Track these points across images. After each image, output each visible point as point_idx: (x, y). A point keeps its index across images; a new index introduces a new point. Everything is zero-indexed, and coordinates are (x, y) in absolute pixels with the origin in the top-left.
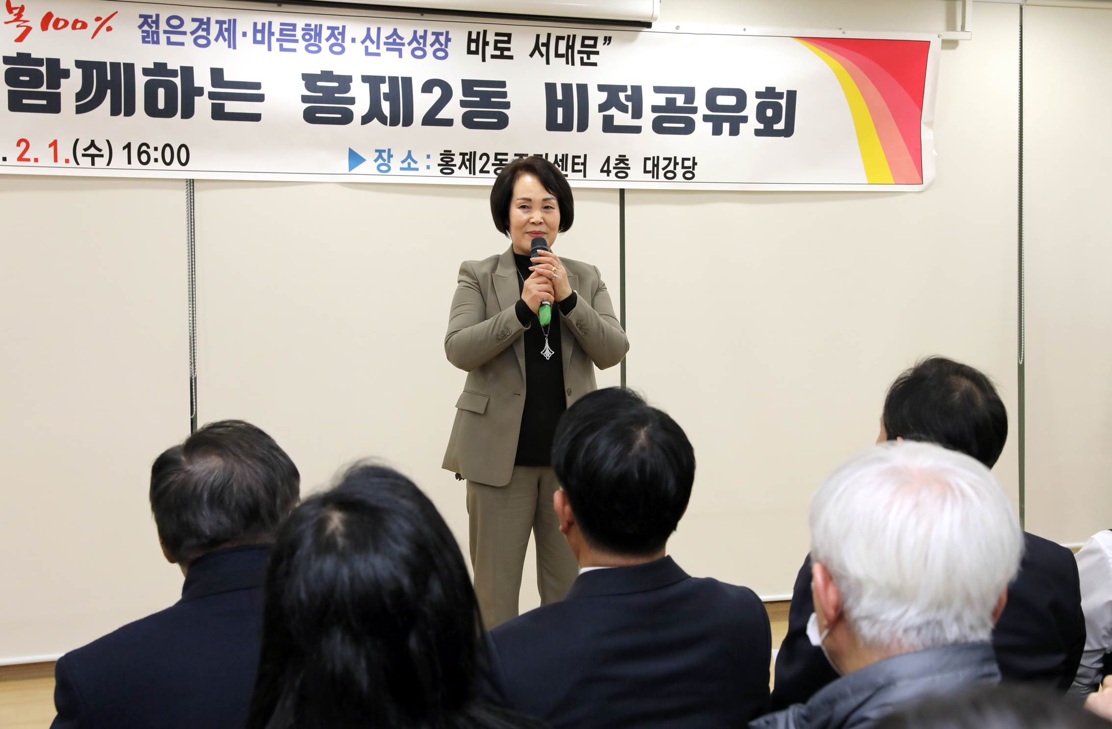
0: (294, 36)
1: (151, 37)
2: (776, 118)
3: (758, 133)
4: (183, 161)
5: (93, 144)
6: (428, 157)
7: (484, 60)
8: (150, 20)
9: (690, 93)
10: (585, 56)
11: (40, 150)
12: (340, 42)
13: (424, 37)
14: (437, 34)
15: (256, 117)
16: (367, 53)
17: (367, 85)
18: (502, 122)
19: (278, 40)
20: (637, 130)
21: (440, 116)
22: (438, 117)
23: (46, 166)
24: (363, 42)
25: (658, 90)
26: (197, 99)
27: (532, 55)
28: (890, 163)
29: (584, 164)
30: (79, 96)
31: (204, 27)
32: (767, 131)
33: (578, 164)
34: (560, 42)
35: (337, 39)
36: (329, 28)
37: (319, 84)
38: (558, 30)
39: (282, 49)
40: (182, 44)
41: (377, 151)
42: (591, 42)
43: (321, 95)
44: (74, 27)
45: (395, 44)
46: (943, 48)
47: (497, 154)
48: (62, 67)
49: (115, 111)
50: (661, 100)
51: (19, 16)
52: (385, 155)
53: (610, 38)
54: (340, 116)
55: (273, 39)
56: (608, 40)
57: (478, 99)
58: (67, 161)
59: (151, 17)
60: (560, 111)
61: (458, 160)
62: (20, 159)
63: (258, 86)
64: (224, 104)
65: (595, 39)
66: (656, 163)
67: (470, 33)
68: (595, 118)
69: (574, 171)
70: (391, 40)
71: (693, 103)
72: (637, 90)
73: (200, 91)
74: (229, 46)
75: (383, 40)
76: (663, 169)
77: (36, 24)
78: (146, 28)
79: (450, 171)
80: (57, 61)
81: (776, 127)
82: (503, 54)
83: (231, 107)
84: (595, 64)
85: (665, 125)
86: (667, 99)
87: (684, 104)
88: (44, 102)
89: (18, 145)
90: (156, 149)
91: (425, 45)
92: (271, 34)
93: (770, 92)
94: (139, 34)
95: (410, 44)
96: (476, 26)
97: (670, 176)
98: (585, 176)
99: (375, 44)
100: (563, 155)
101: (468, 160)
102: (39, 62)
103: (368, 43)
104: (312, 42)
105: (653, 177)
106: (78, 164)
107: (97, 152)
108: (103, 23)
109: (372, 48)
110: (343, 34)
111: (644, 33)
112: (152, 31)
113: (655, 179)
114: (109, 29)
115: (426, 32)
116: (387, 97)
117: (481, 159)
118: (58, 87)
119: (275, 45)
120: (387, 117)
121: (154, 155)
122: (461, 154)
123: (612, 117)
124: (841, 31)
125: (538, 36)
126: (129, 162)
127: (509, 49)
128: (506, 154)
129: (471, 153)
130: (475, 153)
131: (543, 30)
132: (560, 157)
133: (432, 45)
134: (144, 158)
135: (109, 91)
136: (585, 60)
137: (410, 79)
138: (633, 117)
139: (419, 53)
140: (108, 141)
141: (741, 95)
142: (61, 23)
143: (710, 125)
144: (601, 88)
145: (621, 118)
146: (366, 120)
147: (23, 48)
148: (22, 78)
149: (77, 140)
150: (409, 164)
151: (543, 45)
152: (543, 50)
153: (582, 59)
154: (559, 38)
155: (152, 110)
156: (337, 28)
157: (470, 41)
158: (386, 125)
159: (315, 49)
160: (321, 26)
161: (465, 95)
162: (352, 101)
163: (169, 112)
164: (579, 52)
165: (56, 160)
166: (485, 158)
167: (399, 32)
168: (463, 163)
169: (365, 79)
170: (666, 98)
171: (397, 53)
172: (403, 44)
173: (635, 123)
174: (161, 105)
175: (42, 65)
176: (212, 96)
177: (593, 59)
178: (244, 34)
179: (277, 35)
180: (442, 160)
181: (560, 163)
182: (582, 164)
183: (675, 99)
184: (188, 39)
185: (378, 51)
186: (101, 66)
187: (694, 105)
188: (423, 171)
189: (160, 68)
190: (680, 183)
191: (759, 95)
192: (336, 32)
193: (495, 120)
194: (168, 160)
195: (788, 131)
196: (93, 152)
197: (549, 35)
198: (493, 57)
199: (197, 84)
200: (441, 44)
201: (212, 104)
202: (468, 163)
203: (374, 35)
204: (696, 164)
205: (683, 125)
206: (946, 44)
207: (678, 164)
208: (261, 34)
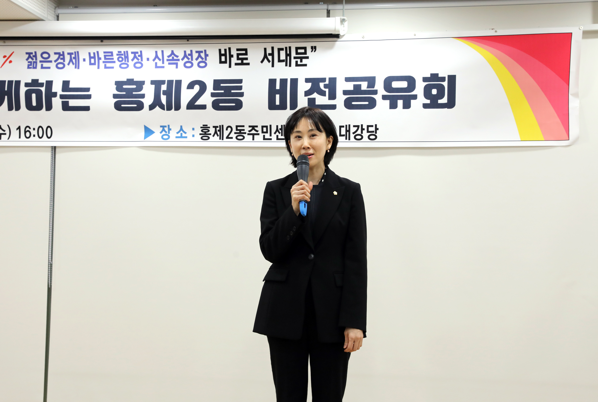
0: (113, 59)
1: (32, 65)
2: (440, 95)
3: (426, 106)
4: (49, 135)
5: (0, 127)
6: (193, 129)
7: (230, 66)
8: (32, 55)
9: (371, 81)
10: (299, 60)
12: (140, 61)
13: (191, 54)
14: (199, 52)
15: (87, 109)
16: (156, 67)
17: (154, 86)
18: (238, 106)
19: (104, 62)
20: (333, 107)
21: (198, 103)
22: (196, 104)
24: (154, 60)
25: (348, 80)
26: (53, 99)
27: (262, 62)
28: (541, 125)
31: (62, 57)
32: (433, 104)
34: (281, 52)
35: (138, 59)
36: (132, 53)
37: (124, 87)
38: (278, 44)
39: (106, 67)
40: (49, 68)
41: (161, 126)
42: (303, 51)
43: (125, 93)
45: (173, 60)
46: (583, 38)
47: (237, 126)
49: (10, 108)
50: (350, 86)
52: (166, 129)
53: (315, 47)
54: (136, 106)
55: (101, 62)
56: (314, 49)
57: (223, 91)
59: (32, 53)
60: (278, 96)
61: (212, 131)
63: (88, 90)
64: (68, 102)
65: (305, 48)
66: (348, 129)
67: (220, 50)
68: (302, 100)
70: (171, 58)
71: (374, 88)
72: (333, 81)
73: (55, 95)
74: (76, 68)
75: (166, 58)
76: (354, 133)
78: (30, 60)
79: (207, 138)
81: (440, 101)
82: (243, 62)
83: (72, 103)
84: (305, 65)
85: (353, 103)
86: (354, 85)
87: (367, 88)
90: (34, 129)
91: (192, 60)
92: (99, 59)
93: (434, 77)
94: (26, 63)
95: (183, 59)
96: (224, 46)
97: (359, 138)
99: (161, 61)
101: (218, 130)
103: (157, 60)
104: (124, 62)
105: (346, 139)
107: (3, 132)
108: (7, 59)
109: (160, 64)
110: (141, 56)
111: (338, 42)
112: (33, 62)
113: (348, 140)
114: (10, 62)
115: (191, 51)
116: (165, 93)
117: (227, 129)
119: (102, 65)
120: (164, 105)
121: (35, 132)
122: (214, 127)
123: (314, 99)
124: (494, 31)
125: (265, 49)
126: (20, 137)
127: (246, 59)
128: (243, 126)
129: (220, 126)
130: (223, 126)
131: (268, 45)
132: (280, 127)
133: (197, 59)
134: (28, 134)
135: (6, 97)
136: (299, 63)
137: (181, 81)
138: (330, 99)
139: (189, 65)
140: (8, 125)
141: (411, 81)
143: (388, 102)
144: (307, 80)
145: (321, 100)
146: (152, 107)
150: (181, 134)
151: (270, 54)
152: (270, 58)
153: (297, 62)
154: (280, 50)
155: (30, 107)
156: (137, 53)
157: (221, 55)
158: (164, 109)
159: (125, 66)
160: (127, 52)
161: (214, 89)
162: (143, 96)
163: (38, 108)
164: (295, 58)
166: (229, 129)
167: (175, 52)
168: (216, 132)
169: (153, 82)
171: (175, 66)
172: (178, 60)
173: (332, 102)
174: (34, 104)
176: (62, 97)
177: (305, 61)
178: (84, 60)
179: (103, 59)
180: (202, 131)
181: (280, 131)
183: (360, 85)
184: (53, 65)
185: (163, 65)
186: (2, 83)
187: (375, 89)
188: (190, 138)
189: (35, 82)
190: (365, 143)
191: (425, 79)
192: (137, 55)
193: (234, 104)
194: (41, 135)
195: (451, 104)
196: (1, 132)
197: (273, 48)
198: (236, 64)
199: (54, 90)
200: (202, 59)
201: (62, 102)
202: (218, 133)
203: (160, 55)
204: (378, 129)
205: (367, 103)
206: (587, 34)
207: (364, 129)
208: (94, 59)
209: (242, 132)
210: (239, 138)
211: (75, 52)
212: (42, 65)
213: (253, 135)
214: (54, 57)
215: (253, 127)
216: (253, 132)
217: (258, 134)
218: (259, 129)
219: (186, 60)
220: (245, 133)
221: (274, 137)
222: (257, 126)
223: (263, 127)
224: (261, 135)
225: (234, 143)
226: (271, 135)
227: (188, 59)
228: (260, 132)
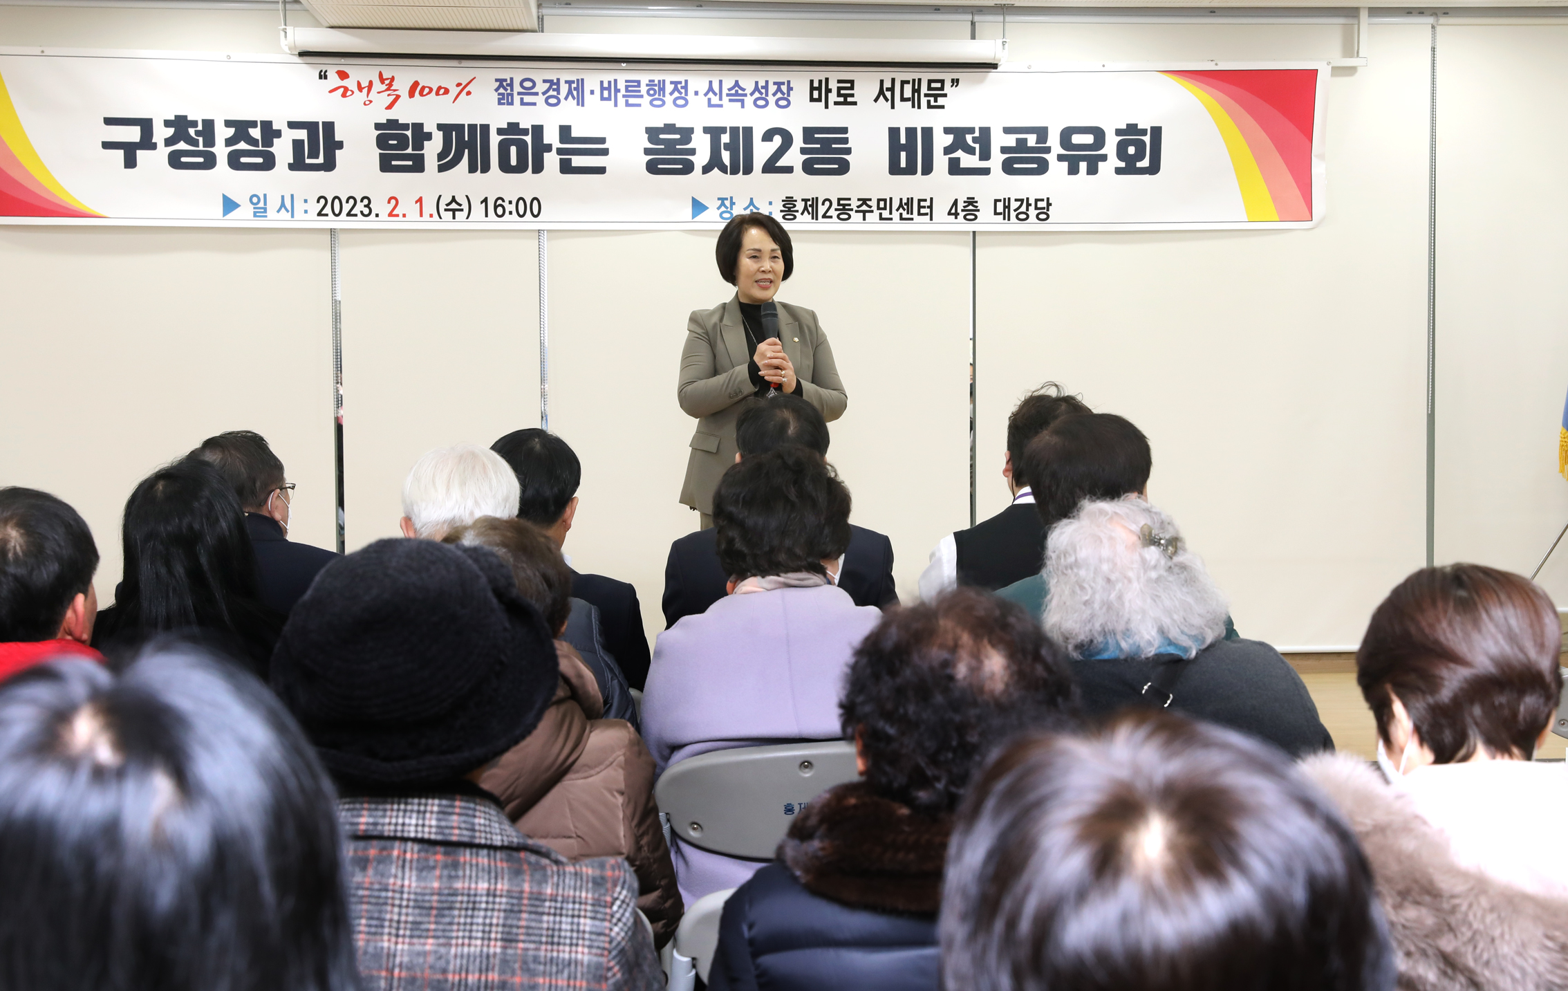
0: (639, 91)
1: (506, 99)
2: (1140, 155)
3: (1119, 171)
4: (536, 213)
5: (454, 199)
6: (770, 203)
7: (827, 107)
8: (505, 84)
9: (1042, 133)
10: (932, 99)
11: (407, 206)
12: (683, 95)
13: (766, 87)
14: (779, 84)
15: (601, 170)
16: (710, 105)
17: (708, 136)
18: (843, 168)
19: (624, 96)
20: (986, 171)
21: (780, 163)
22: (778, 164)
23: (413, 220)
24: (706, 95)
25: (1008, 130)
26: (546, 155)
27: (876, 100)
28: (1275, 199)
29: (931, 207)
30: (441, 156)
31: (555, 87)
32: (1129, 168)
33: (924, 207)
34: (905, 86)
35: (681, 93)
36: (672, 83)
37: (662, 136)
38: (901, 75)
39: (627, 104)
40: (534, 104)
41: (719, 199)
42: (938, 85)
43: (663, 147)
44: (437, 94)
45: (737, 94)
46: (1333, 75)
47: (839, 200)
48: (425, 131)
49: (472, 169)
50: (1011, 141)
51: (390, 85)
52: (727, 203)
53: (958, 81)
54: (681, 166)
55: (620, 95)
56: (955, 82)
57: (819, 146)
58: (431, 216)
59: (506, 80)
60: (903, 155)
61: (800, 206)
62: (391, 215)
63: (602, 140)
64: (571, 159)
65: (942, 82)
66: (1007, 205)
67: (812, 82)
68: (941, 162)
69: (919, 214)
70: (733, 92)
71: (1045, 143)
72: (986, 132)
73: (549, 148)
74: (578, 104)
75: (725, 91)
76: (1015, 210)
77: (404, 92)
78: (502, 91)
79: (792, 217)
80: (421, 125)
81: (1139, 165)
82: (846, 100)
83: (577, 161)
84: (942, 107)
85: (1015, 166)
87: (1036, 144)
88: (410, 163)
89: (389, 202)
90: (510, 202)
91: (767, 95)
92: (617, 91)
93: (1132, 129)
94: (495, 96)
95: (752, 94)
96: (818, 75)
97: (1023, 217)
98: (931, 219)
99: (718, 96)
100: (908, 199)
101: (810, 206)
102: (406, 127)
103: (711, 95)
104: (657, 96)
105: (1004, 219)
106: (441, 218)
107: (458, 207)
108: (463, 88)
109: (715, 100)
110: (686, 87)
111: (992, 75)
112: (507, 94)
113: (1006, 221)
114: (469, 93)
115: (767, 82)
116: (727, 147)
117: (823, 204)
118: (422, 148)
119: (621, 101)
120: (727, 166)
121: (509, 208)
122: (803, 200)
123: (958, 159)
124: (1214, 63)
125: (882, 82)
126: (487, 216)
127: (852, 95)
128: (849, 199)
129: (813, 199)
130: (817, 198)
131: (887, 75)
132: (905, 201)
133: (774, 94)
134: (500, 211)
135: (466, 151)
136: (933, 103)
137: (751, 129)
138: (981, 159)
139: (761, 102)
140: (467, 196)
141: (1099, 134)
142: (427, 90)
143: (1065, 164)
144: (947, 131)
145: (967, 161)
146: (706, 169)
147: (391, 114)
148: (390, 142)
149: (440, 196)
151: (888, 89)
152: (888, 94)
153: (929, 102)
154: (903, 83)
155: (505, 167)
156: (680, 83)
157: (812, 89)
158: (727, 174)
160: (664, 81)
161: (805, 142)
162: (693, 152)
163: (521, 168)
164: (926, 95)
165: (421, 215)
166: (827, 204)
167: (741, 83)
168: (806, 208)
169: (706, 130)
170: (1017, 139)
171: (739, 104)
172: (746, 95)
173: (984, 164)
174: (514, 162)
175: (408, 130)
176: (560, 151)
177: (941, 101)
178: (592, 92)
179: (623, 91)
180: (784, 206)
181: (906, 207)
182: (928, 207)
183: (1026, 139)
184: (540, 99)
185: (720, 103)
186: (459, 128)
187: (1047, 145)
189: (513, 128)
190: (1032, 225)
191: (1119, 132)
192: (679, 86)
193: (837, 166)
194: (521, 212)
195: (1154, 169)
196: (454, 206)
197: (893, 80)
198: (836, 103)
199: (546, 141)
200: (783, 94)
201: (560, 159)
202: (810, 209)
203: (716, 87)
204: (1051, 205)
205: (1035, 166)
206: (1338, 71)
207: (1030, 205)
208: (608, 92)
209: (846, 207)
210: (842, 216)
211: (578, 80)
212: (522, 99)
213: (864, 212)
214: (541, 87)
215: (864, 201)
216: (864, 208)
217: (872, 211)
218: (873, 203)
219: (757, 95)
220: (852, 210)
221: (896, 215)
222: (870, 200)
223: (879, 200)
224: (877, 213)
225: (834, 225)
226: (891, 213)
227: (761, 93)
228: (874, 208)
